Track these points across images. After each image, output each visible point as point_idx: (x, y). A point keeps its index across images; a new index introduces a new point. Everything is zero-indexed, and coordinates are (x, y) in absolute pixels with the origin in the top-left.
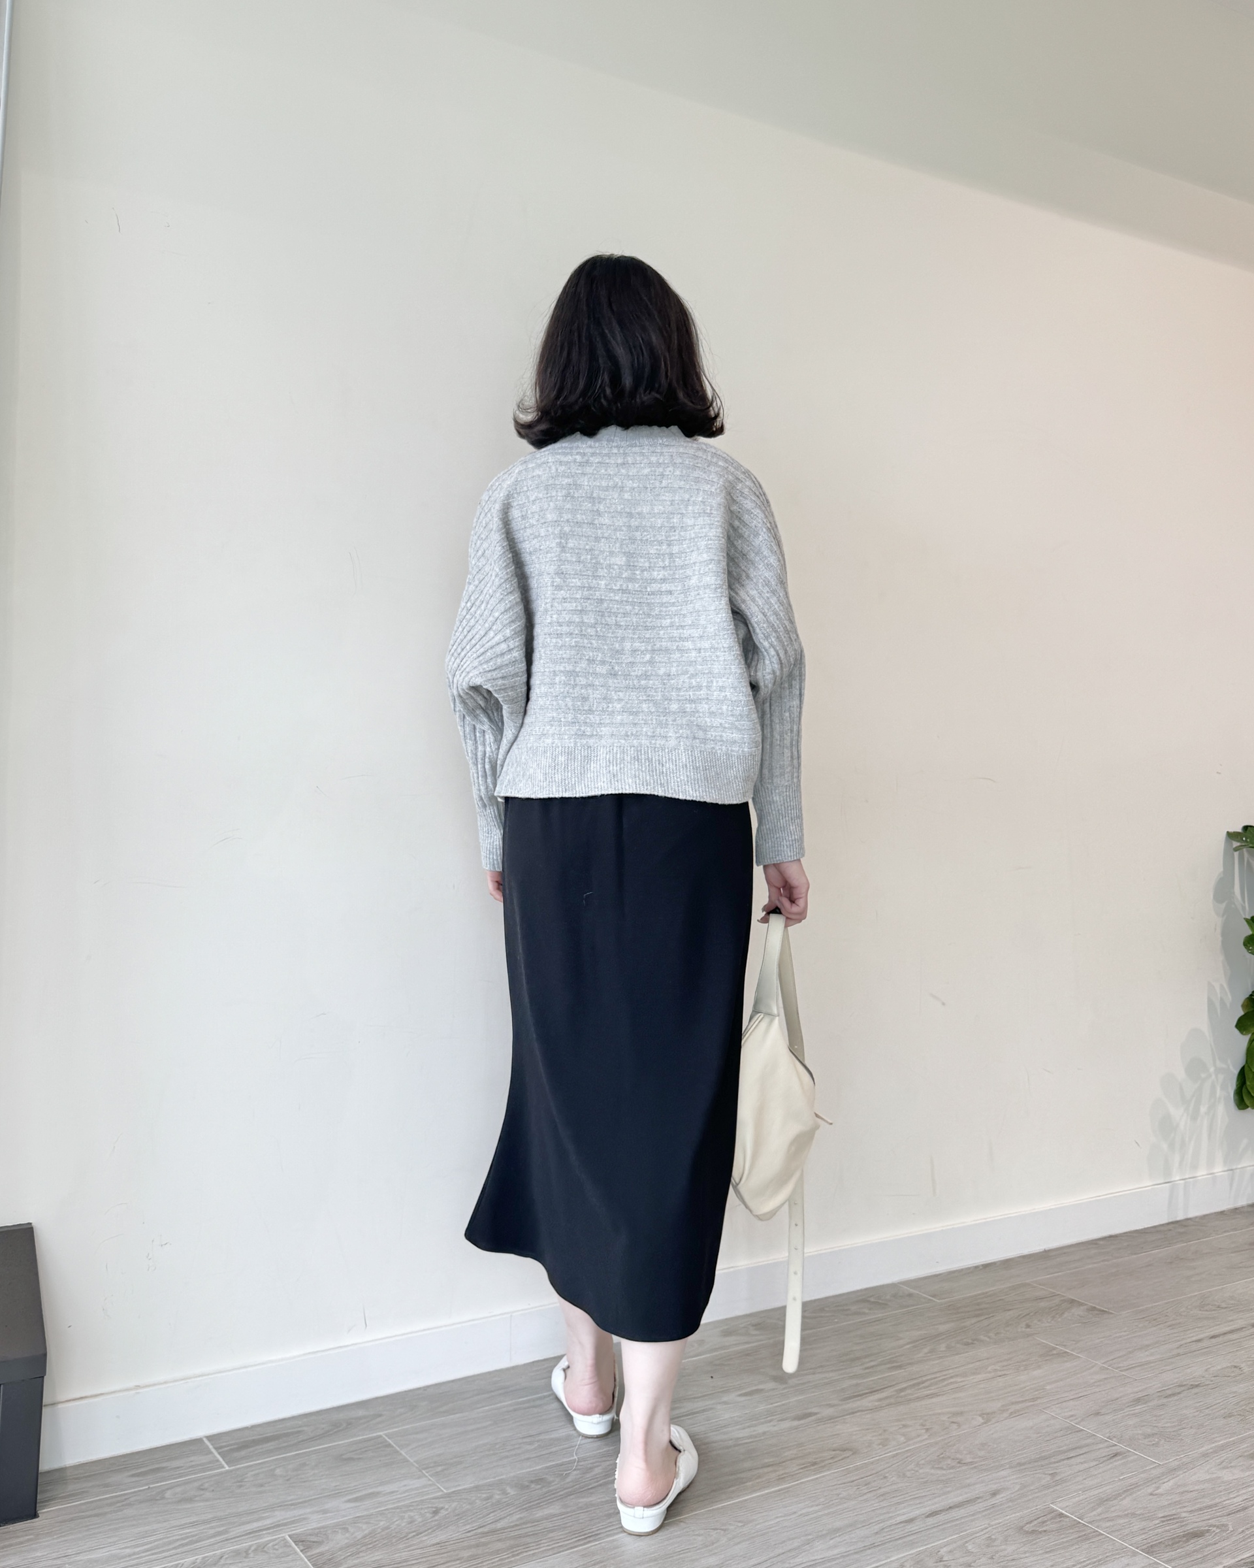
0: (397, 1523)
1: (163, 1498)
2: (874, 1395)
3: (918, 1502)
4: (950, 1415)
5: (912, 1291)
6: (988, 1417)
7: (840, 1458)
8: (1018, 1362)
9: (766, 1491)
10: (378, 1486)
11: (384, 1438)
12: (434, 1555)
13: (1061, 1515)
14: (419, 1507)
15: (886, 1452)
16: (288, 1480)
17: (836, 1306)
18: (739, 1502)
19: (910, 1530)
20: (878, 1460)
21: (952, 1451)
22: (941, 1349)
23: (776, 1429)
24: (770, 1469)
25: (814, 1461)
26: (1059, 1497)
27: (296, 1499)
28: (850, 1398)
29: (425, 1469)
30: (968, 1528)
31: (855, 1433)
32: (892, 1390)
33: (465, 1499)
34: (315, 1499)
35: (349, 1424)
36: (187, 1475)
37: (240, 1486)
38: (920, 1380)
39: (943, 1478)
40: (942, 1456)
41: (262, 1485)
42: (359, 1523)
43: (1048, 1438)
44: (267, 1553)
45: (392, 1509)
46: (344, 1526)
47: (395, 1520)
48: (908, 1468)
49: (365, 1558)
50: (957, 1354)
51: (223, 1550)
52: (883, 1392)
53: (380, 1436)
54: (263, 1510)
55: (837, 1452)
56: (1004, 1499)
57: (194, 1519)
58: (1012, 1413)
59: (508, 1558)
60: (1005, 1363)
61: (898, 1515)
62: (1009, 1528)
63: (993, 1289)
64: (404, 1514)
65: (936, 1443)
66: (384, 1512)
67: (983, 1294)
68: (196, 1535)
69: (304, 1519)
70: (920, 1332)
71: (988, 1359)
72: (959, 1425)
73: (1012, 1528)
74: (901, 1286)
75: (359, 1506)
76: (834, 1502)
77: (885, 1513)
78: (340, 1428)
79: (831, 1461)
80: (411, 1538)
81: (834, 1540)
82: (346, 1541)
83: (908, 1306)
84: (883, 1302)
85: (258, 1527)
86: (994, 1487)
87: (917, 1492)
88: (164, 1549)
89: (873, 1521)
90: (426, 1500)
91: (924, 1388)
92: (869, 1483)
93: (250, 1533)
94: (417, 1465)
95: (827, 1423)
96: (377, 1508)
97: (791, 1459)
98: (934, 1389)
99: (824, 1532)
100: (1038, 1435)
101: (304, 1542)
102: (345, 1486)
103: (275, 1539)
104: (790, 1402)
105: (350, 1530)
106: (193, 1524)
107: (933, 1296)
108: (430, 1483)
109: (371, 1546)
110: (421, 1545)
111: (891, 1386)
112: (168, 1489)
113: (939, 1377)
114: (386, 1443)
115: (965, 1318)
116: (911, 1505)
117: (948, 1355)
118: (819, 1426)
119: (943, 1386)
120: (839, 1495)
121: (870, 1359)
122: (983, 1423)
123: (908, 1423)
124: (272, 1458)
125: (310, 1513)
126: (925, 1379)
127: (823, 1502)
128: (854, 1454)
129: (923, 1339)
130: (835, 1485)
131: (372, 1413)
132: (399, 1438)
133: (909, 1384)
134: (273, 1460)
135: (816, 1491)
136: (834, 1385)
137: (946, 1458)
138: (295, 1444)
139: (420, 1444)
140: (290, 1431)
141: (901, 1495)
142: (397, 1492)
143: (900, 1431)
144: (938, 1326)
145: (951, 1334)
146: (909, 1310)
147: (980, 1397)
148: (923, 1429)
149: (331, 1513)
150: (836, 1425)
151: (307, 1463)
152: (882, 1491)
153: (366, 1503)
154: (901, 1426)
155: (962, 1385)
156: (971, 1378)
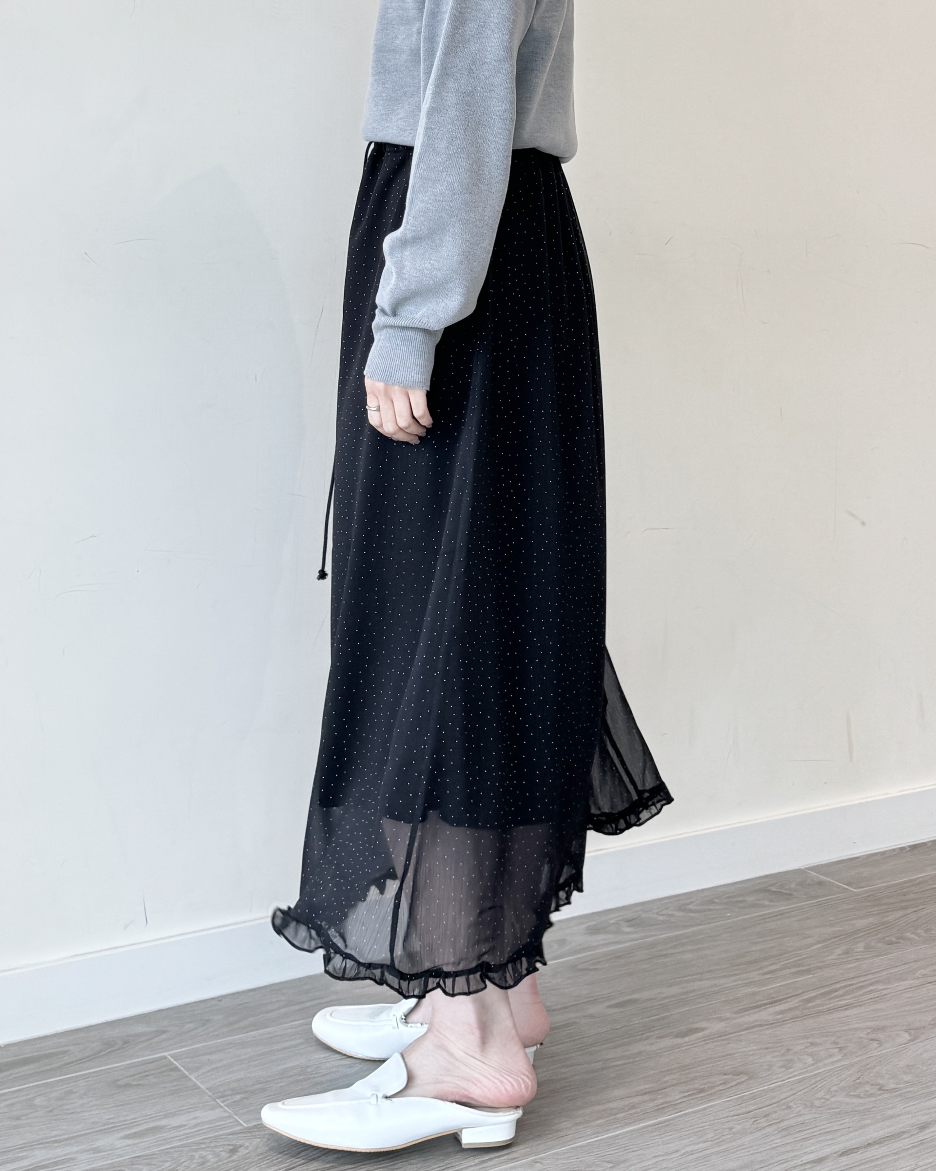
0: (185, 1164)
2: (776, 1006)
3: (829, 1137)
5: (823, 878)
6: (915, 1033)
7: (733, 1083)
9: (642, 1125)
10: (163, 1118)
11: (170, 1061)
14: (212, 1145)
15: (790, 1076)
16: (51, 1111)
17: (728, 898)
18: (608, 1138)
20: (779, 1086)
21: (872, 1075)
22: (859, 950)
23: (654, 1048)
24: (646, 1097)
25: (703, 1086)
27: (61, 1135)
28: (746, 1010)
29: (218, 1098)
31: (751, 1053)
32: (797, 1000)
34: (82, 1135)
35: (126, 1042)
38: (833, 987)
39: (861, 1108)
40: (858, 1081)
41: (18, 1118)
42: (137, 1164)
45: (178, 1147)
47: (183, 1160)
48: (819, 1095)
50: (878, 956)
52: (785, 1003)
53: (165, 1058)
54: (19, 1148)
55: (730, 1076)
61: (806, 1153)
63: (923, 875)
64: (194, 1154)
65: (852, 1065)
66: (169, 1150)
67: (910, 881)
70: (833, 929)
71: (916, 961)
72: (880, 1043)
74: (809, 871)
75: (138, 1143)
76: (726, 1137)
77: (787, 1152)
78: (115, 1048)
79: (721, 1088)
84: (787, 892)
86: (924, 1119)
87: (830, 1125)
90: (222, 1135)
91: (836, 997)
92: (768, 1115)
94: (211, 1094)
95: (718, 1041)
96: (161, 1145)
97: (673, 1085)
98: (850, 999)
102: (122, 1119)
104: (672, 1015)
107: (847, 885)
108: (227, 1114)
111: (796, 995)
113: (858, 983)
114: (173, 1066)
115: (888, 912)
116: (821, 1141)
117: (867, 956)
118: (708, 1043)
119: (861, 995)
120: (731, 1129)
121: (772, 962)
122: (910, 1041)
123: (818, 1041)
124: (31, 1085)
125: (77, 1152)
126: (838, 986)
127: (712, 1137)
128: (750, 1078)
129: (837, 937)
130: (727, 1117)
131: (154, 1029)
132: (187, 1060)
133: (819, 992)
134: (33, 1086)
135: (704, 1124)
136: (726, 993)
137: (864, 1083)
138: (59, 1067)
139: (214, 1066)
140: (53, 1051)
141: (808, 1129)
142: (184, 1126)
143: (807, 1050)
144: (855, 922)
145: (871, 931)
146: (818, 902)
147: (907, 1008)
148: (836, 1048)
149: (104, 1152)
150: (729, 1043)
151: (75, 1091)
152: (784, 1124)
153: (147, 1139)
154: (809, 1044)
155: (885, 993)
156: (896, 985)
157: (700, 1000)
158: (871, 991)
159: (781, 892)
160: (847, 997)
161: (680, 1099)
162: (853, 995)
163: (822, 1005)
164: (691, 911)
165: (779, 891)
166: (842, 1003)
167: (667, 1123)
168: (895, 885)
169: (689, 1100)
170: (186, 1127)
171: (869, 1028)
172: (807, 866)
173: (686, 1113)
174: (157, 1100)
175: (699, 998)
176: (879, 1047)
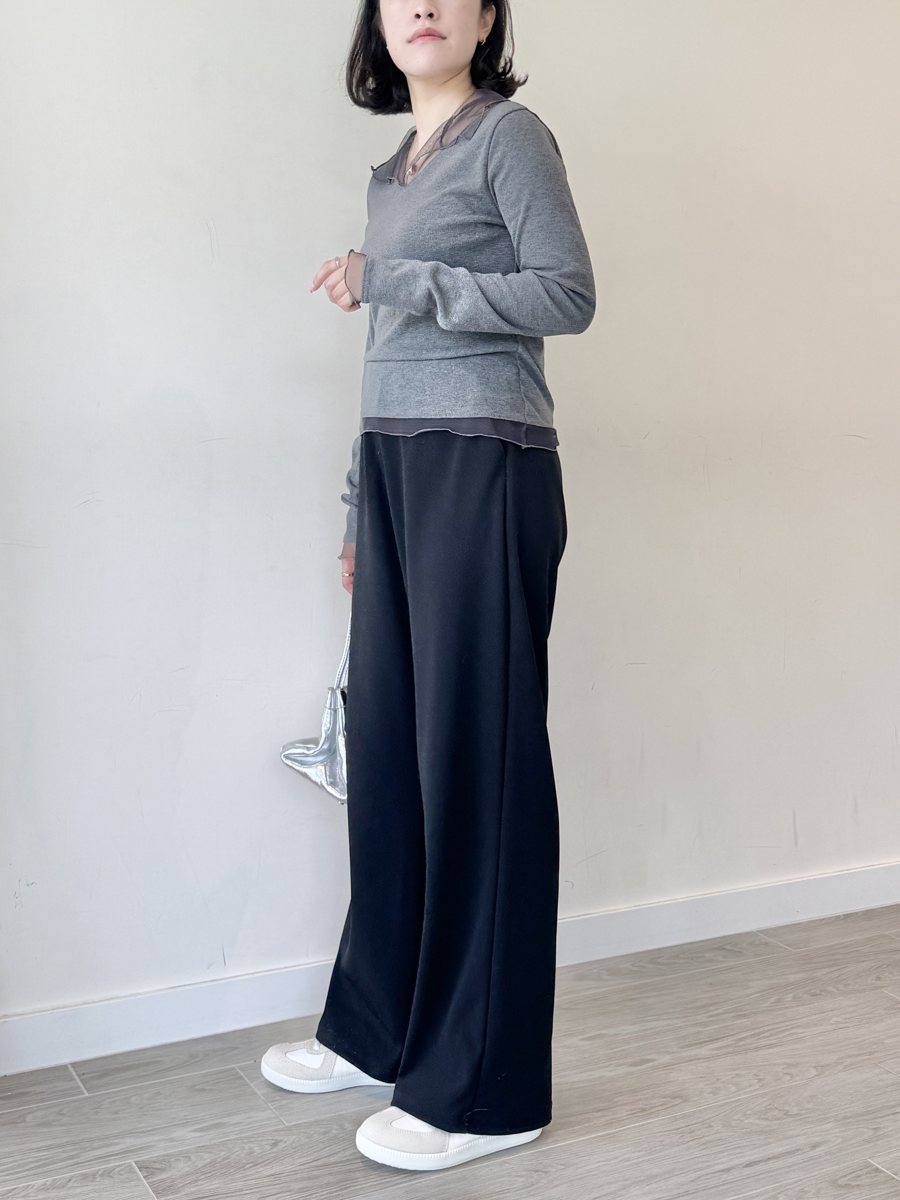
0: (238, 1152)
1: (24, 1121)
2: (713, 1043)
3: (738, 1151)
4: (785, 1066)
5: (770, 939)
6: (822, 1069)
7: (670, 1105)
8: (861, 1015)
9: (593, 1136)
10: (225, 1117)
11: (237, 1071)
12: (269, 1186)
13: (877, 1170)
14: (259, 1139)
15: (716, 1101)
16: (141, 1108)
17: (691, 953)
18: (564, 1145)
19: (727, 1179)
20: (705, 1109)
21: (781, 1102)
22: (788, 1000)
23: (612, 1074)
24: (600, 1114)
25: (644, 1107)
26: (877, 1152)
27: (147, 1127)
28: (690, 1046)
29: (269, 1102)
30: (783, 1179)
31: (688, 1081)
32: (731, 1039)
33: (304, 1133)
34: (163, 1128)
35: (206, 1055)
36: (48, 1101)
37: (97, 1112)
38: (762, 1029)
39: (768, 1129)
40: (769, 1107)
41: (116, 1113)
42: (201, 1152)
43: (878, 1093)
44: (112, 1177)
45: (234, 1139)
46: (186, 1155)
47: (236, 1150)
48: (736, 1117)
49: (202, 1186)
50: (802, 1005)
51: (72, 1174)
52: (723, 1041)
53: (233, 1069)
54: (115, 1136)
55: (668, 1099)
56: (823, 1152)
57: (49, 1142)
58: (846, 1065)
59: (337, 1191)
60: (848, 1016)
61: (718, 1164)
62: (822, 1181)
64: (244, 1146)
65: (766, 1094)
66: (226, 1142)
67: (839, 944)
68: (50, 1158)
69: (152, 1146)
70: (770, 982)
71: (832, 1010)
72: (792, 1077)
73: (826, 1181)
74: (760, 934)
75: (204, 1136)
76: (657, 1148)
77: (703, 1162)
78: (198, 1059)
79: (659, 1108)
80: (248, 1168)
81: (650, 1186)
82: (187, 1169)
83: (761, 955)
84: (738, 950)
85: (108, 1153)
86: (816, 1139)
87: (741, 1141)
88: (19, 1170)
89: (691, 1169)
90: (268, 1132)
91: (764, 1037)
92: (693, 1132)
93: (99, 1158)
94: (264, 1099)
95: (663, 1070)
96: (221, 1138)
97: (623, 1105)
98: (774, 1039)
99: (642, 1178)
100: (869, 1089)
101: (147, 1168)
102: (194, 1116)
103: (123, 1165)
104: (631, 1048)
105: (192, 1159)
106: (48, 1148)
107: (788, 946)
108: (274, 1115)
109: (209, 1175)
110: (256, 1176)
111: (731, 1035)
112: (29, 1113)
113: (782, 1027)
114: (240, 1076)
115: (817, 969)
116: (731, 1154)
117: (793, 1005)
118: (653, 1072)
119: (784, 1037)
120: (661, 1142)
121: (716, 1008)
122: (817, 1075)
123: (743, 1073)
124: (130, 1087)
125: (157, 1141)
126: (766, 1029)
127: (646, 1148)
128: (685, 1101)
129: (772, 989)
130: (660, 1132)
131: (229, 1046)
132: (251, 1071)
133: (750, 1034)
135: (640, 1138)
136: (677, 1032)
137: (773, 1109)
138: (153, 1073)
140: (151, 1060)
141: (723, 1144)
142: (241, 1123)
143: (733, 1080)
144: (788, 976)
145: (801, 984)
146: (762, 959)
147: (819, 1049)
148: (755, 1079)
149: (177, 1141)
150: (672, 1072)
151: (162, 1092)
152: (706, 1139)
153: (211, 1133)
154: (735, 1076)
155: (802, 1036)
156: (813, 1029)
157: (655, 1036)
158: (792, 1033)
159: (734, 951)
160: (771, 1038)
161: (628, 1115)
162: (776, 1037)
163: (751, 1044)
164: (660, 964)
165: (732, 950)
166: (767, 1042)
167: (612, 1135)
168: (826, 947)
169: (633, 1117)
170: (242, 1124)
172: (757, 930)
173: (629, 1128)
174: (223, 1102)
175: (654, 1035)
176: (791, 1080)
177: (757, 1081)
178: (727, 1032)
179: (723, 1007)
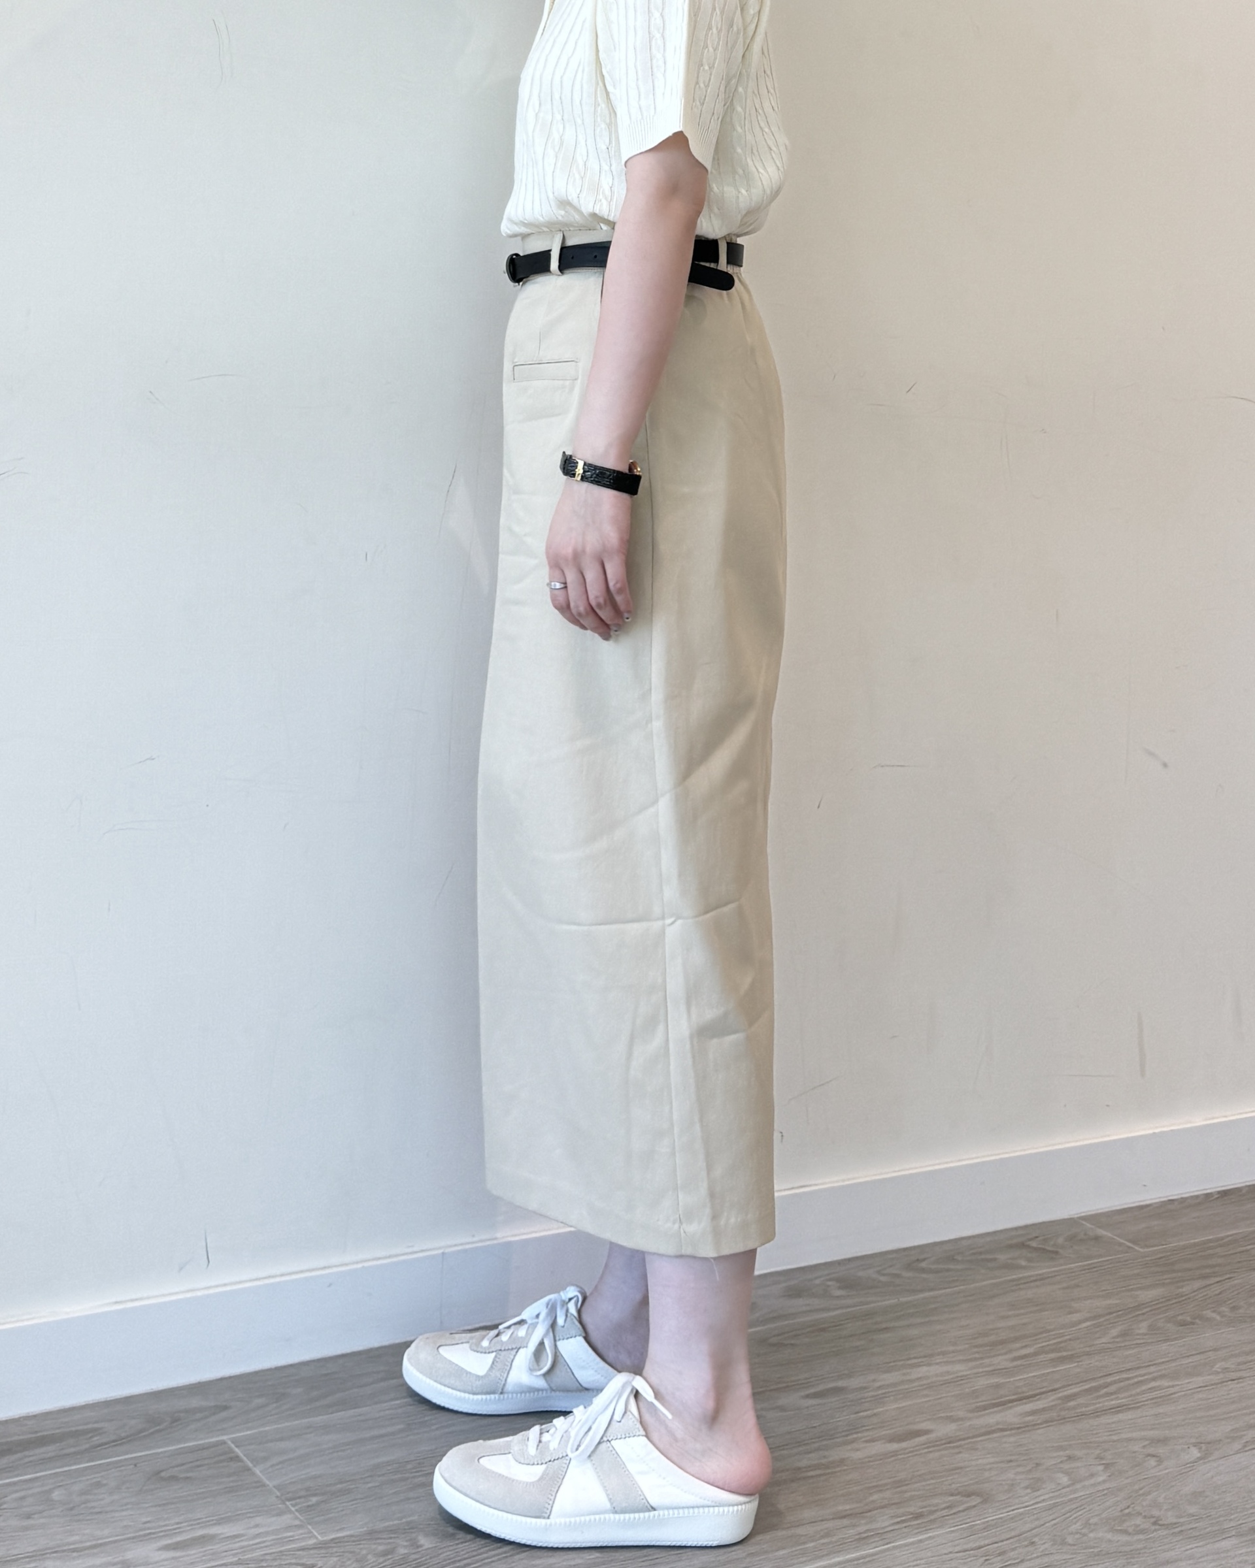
2: (1024, 1404)
4: (1147, 1443)
5: (1101, 1231)
6: (1208, 1448)
7: (961, 1508)
9: (837, 1559)
10: (215, 1524)
11: (229, 1446)
15: (1037, 1500)
16: (72, 1509)
17: (974, 1254)
20: (1021, 1514)
21: (1144, 1503)
22: (1141, 1331)
23: (859, 1455)
24: (846, 1522)
25: (921, 1510)
28: (985, 1408)
29: (289, 1500)
31: (988, 1467)
32: (1052, 1397)
33: (351, 1552)
34: (112, 1543)
38: (1101, 1381)
39: (1128, 1548)
40: (1127, 1511)
41: (29, 1516)
48: (1074, 1528)
50: (1166, 1341)
53: (224, 1443)
54: (27, 1557)
55: (958, 1498)
58: (1247, 1442)
60: (1241, 1359)
63: (1234, 1232)
65: (1120, 1489)
67: (1218, 1240)
70: (1107, 1302)
71: (1215, 1350)
72: (1160, 1461)
74: (1084, 1223)
75: (181, 1557)
78: (161, 1427)
79: (945, 1512)
83: (1089, 1257)
84: (1052, 1249)
90: (289, 1550)
91: (1107, 1394)
94: (278, 1494)
95: (944, 1449)
96: (210, 1560)
97: (882, 1507)
98: (1125, 1398)
102: (161, 1523)
104: (887, 1411)
107: (1131, 1242)
108: (297, 1522)
111: (1052, 1390)
113: (1136, 1376)
114: (232, 1455)
115: (1184, 1281)
117: (1149, 1341)
118: (930, 1452)
119: (1138, 1394)
121: (1024, 1344)
122: (1200, 1459)
123: (1078, 1453)
124: (48, 1472)
126: (1109, 1379)
128: (985, 1501)
129: (1112, 1313)
130: (951, 1553)
131: (212, 1404)
132: (252, 1447)
133: (1083, 1388)
134: (51, 1474)
135: (918, 1562)
136: (961, 1384)
137: (1133, 1515)
138: (86, 1450)
139: (285, 1457)
140: (80, 1428)
142: (242, 1535)
143: (1062, 1465)
144: (1139, 1292)
145: (1160, 1305)
146: (1092, 1264)
147: (1198, 1414)
148: (1100, 1465)
150: (960, 1452)
151: (105, 1482)
153: (193, 1552)
154: (1065, 1458)
155: (1171, 1392)
156: (1187, 1381)
157: (925, 1392)
158: (1154, 1387)
159: (1044, 1249)
160: (1123, 1395)
161: (890, 1526)
162: (1126, 1394)
163: (1087, 1406)
164: (923, 1270)
165: (1040, 1249)
166: (1113, 1402)
167: (869, 1559)
168: (1195, 1245)
169: (902, 1528)
170: (245, 1537)
171: (1147, 1440)
172: (1079, 1215)
173: (894, 1547)
174: (209, 1500)
175: (925, 1389)
176: (1159, 1465)
177: (1101, 1468)
178: (1045, 1384)
179: (1036, 1344)
